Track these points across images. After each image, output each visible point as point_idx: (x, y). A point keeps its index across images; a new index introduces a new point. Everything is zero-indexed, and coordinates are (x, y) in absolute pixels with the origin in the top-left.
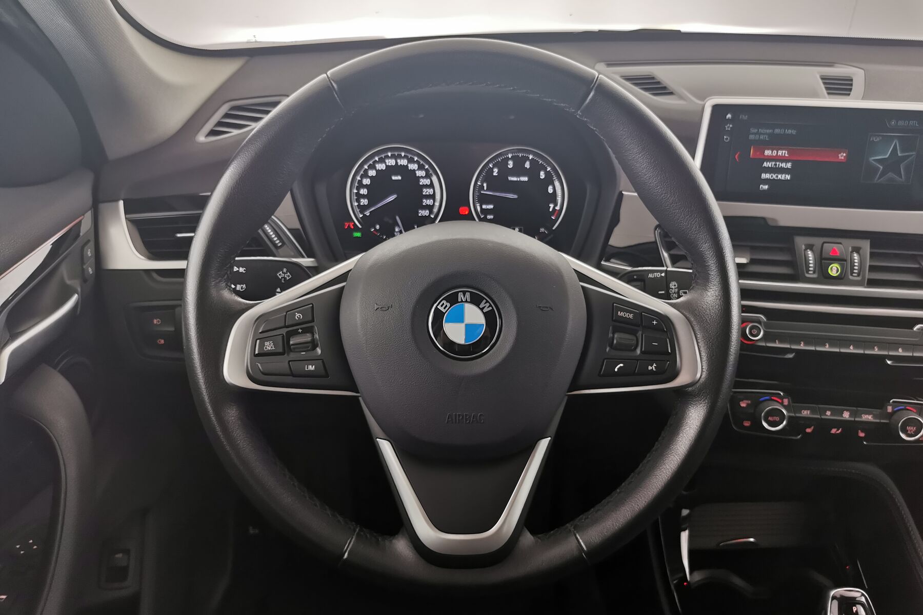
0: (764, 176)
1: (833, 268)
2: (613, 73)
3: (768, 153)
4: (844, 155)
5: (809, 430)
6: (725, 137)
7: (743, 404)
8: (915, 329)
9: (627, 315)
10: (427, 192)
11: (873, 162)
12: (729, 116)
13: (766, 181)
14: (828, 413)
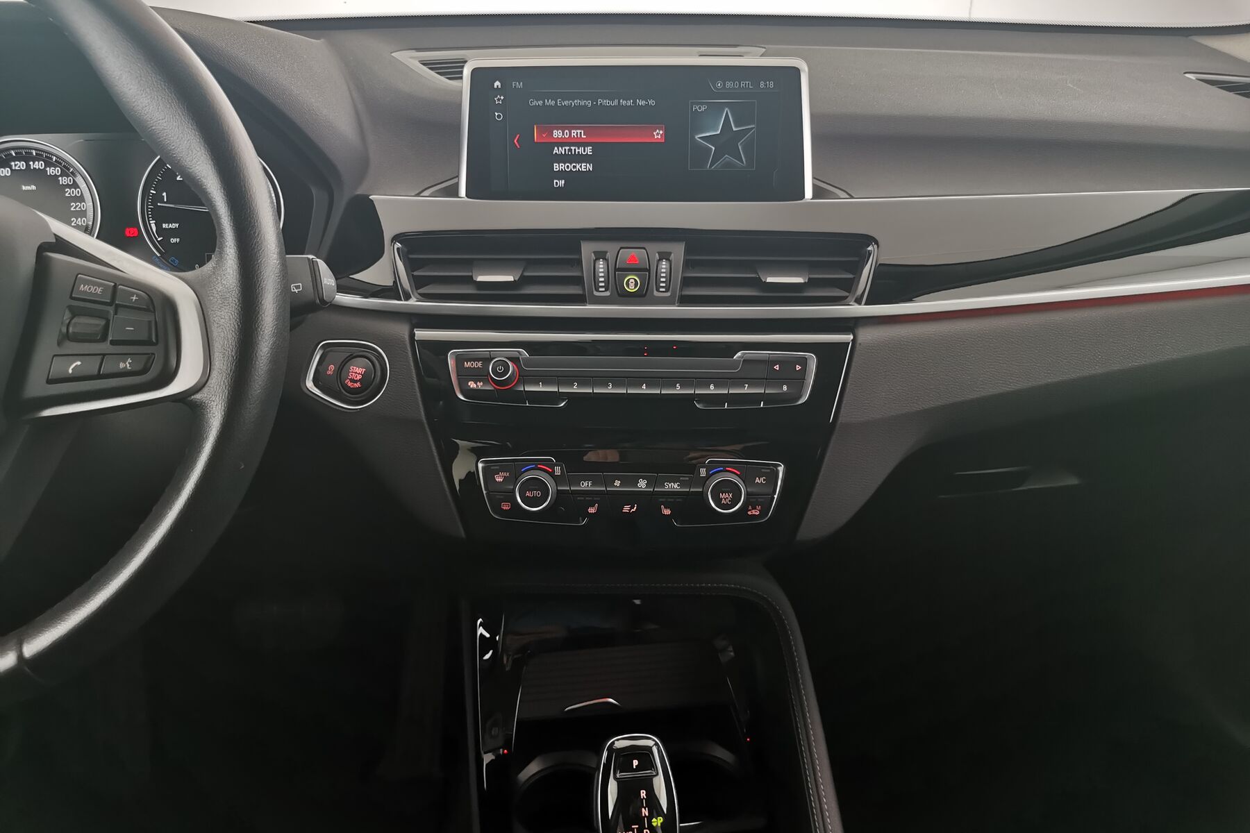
0: (556, 167)
1: (631, 280)
2: (411, 58)
3: (557, 134)
4: (661, 132)
5: (592, 510)
6: (497, 114)
7: (499, 479)
8: (735, 357)
9: (93, 290)
10: (76, 206)
11: (700, 140)
12: (497, 84)
13: (561, 175)
14: (617, 483)
